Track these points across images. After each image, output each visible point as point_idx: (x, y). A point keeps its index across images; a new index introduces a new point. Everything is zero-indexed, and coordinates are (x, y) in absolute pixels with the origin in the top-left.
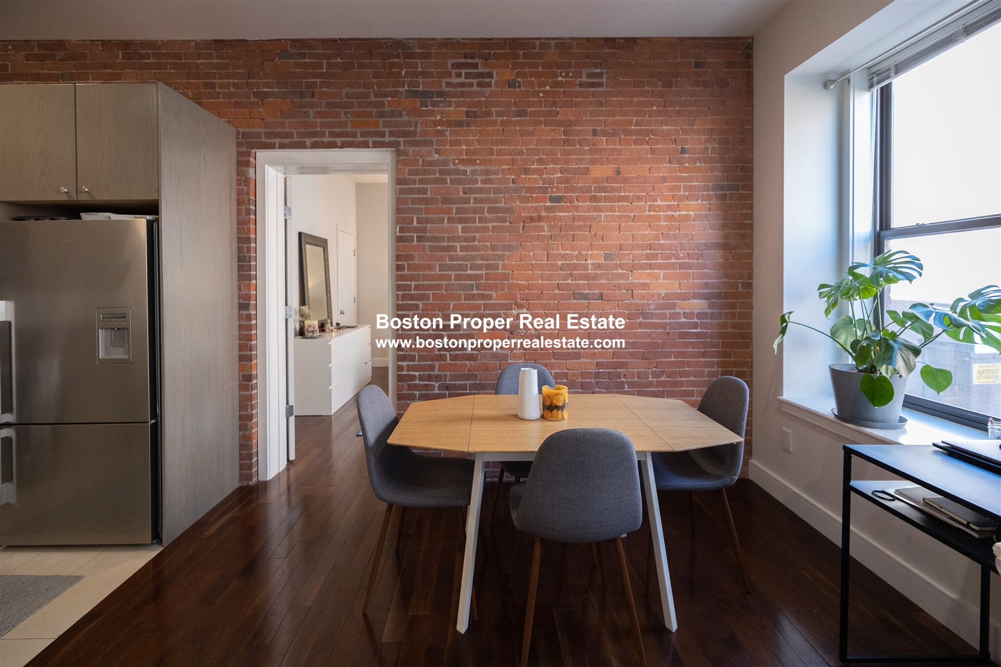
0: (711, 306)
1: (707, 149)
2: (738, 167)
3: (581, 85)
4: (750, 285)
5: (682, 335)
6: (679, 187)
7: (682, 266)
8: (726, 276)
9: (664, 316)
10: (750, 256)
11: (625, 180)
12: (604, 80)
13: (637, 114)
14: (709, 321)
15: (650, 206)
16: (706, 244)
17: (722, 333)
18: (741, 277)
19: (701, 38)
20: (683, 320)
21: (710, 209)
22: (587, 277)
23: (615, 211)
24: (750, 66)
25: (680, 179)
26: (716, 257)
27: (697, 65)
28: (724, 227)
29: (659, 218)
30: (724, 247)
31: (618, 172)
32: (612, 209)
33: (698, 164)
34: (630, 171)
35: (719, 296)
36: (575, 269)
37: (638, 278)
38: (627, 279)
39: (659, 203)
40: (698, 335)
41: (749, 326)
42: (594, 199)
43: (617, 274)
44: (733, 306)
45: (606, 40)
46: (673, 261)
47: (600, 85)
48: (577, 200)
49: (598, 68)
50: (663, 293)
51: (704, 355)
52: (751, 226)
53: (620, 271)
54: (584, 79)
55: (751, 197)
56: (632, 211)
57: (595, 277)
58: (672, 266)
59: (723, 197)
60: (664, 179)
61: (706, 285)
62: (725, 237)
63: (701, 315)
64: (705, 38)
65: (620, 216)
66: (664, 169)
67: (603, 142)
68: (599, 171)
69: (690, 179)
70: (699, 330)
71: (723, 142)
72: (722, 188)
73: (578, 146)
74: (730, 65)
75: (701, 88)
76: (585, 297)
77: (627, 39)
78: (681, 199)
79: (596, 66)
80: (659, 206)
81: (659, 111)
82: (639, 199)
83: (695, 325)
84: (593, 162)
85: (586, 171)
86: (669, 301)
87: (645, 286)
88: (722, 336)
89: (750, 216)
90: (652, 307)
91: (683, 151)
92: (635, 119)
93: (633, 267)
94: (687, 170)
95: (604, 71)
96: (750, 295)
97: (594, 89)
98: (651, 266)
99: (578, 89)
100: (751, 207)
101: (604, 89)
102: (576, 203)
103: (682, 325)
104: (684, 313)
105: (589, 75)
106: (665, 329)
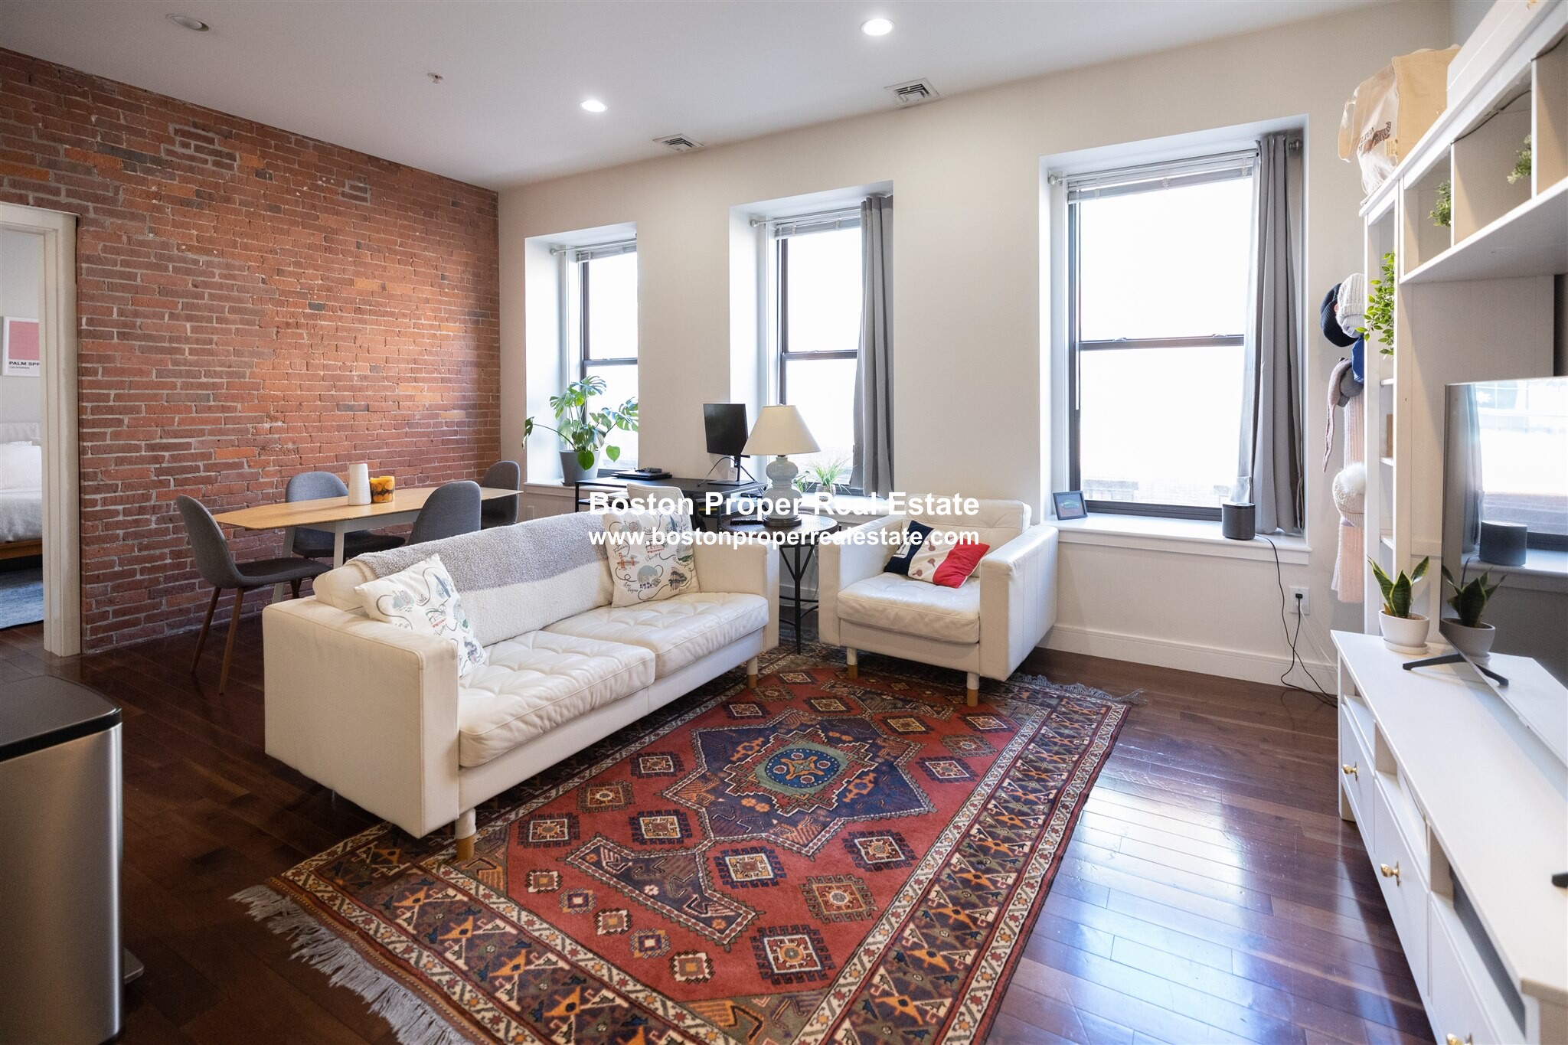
0: (468, 415)
1: (463, 278)
2: (487, 299)
3: (344, 194)
4: (498, 398)
5: (443, 442)
6: (440, 309)
7: (443, 380)
8: (479, 390)
9: (428, 426)
10: (498, 373)
11: (391, 297)
12: (368, 196)
13: (401, 236)
14: (466, 428)
15: (414, 324)
16: (463, 362)
17: (477, 439)
18: (492, 391)
19: (457, 182)
20: (445, 428)
21: (466, 332)
22: (352, 388)
23: (381, 325)
24: (496, 216)
25: (440, 302)
26: (470, 373)
27: (454, 204)
28: (478, 348)
29: (423, 336)
30: (478, 365)
31: (384, 288)
32: (377, 323)
33: (456, 291)
34: (396, 289)
35: (474, 407)
36: (339, 380)
37: (404, 390)
38: (394, 391)
39: (423, 321)
40: (457, 442)
41: (498, 432)
42: (358, 311)
43: (384, 386)
44: (485, 415)
45: (370, 157)
46: (435, 375)
47: (365, 200)
48: (342, 311)
49: (361, 182)
50: (427, 404)
51: (462, 458)
52: (498, 349)
53: (386, 383)
54: (347, 190)
55: (498, 325)
56: (398, 327)
57: (360, 389)
58: (435, 380)
59: (477, 322)
60: (427, 301)
61: (464, 398)
62: (478, 356)
63: (459, 424)
64: (461, 183)
65: (386, 331)
66: (426, 292)
67: (367, 256)
68: (362, 284)
69: (449, 303)
70: (458, 437)
71: (476, 275)
72: (475, 314)
73: (341, 256)
74: (480, 210)
75: (458, 225)
76: (350, 408)
77: (390, 163)
78: (442, 320)
79: (359, 179)
80: (422, 325)
81: (422, 237)
82: (404, 316)
83: (456, 433)
84: (357, 274)
85: (351, 283)
86: (433, 412)
87: (411, 398)
88: (478, 441)
89: (497, 340)
90: (417, 417)
91: (443, 277)
92: (399, 240)
93: (399, 380)
94: (447, 295)
95: (368, 187)
96: (498, 406)
97: (357, 202)
98: (416, 380)
99: (340, 198)
100: (498, 332)
101: (368, 204)
102: (339, 313)
103: (443, 433)
104: (446, 422)
105: (352, 187)
106: (429, 437)
